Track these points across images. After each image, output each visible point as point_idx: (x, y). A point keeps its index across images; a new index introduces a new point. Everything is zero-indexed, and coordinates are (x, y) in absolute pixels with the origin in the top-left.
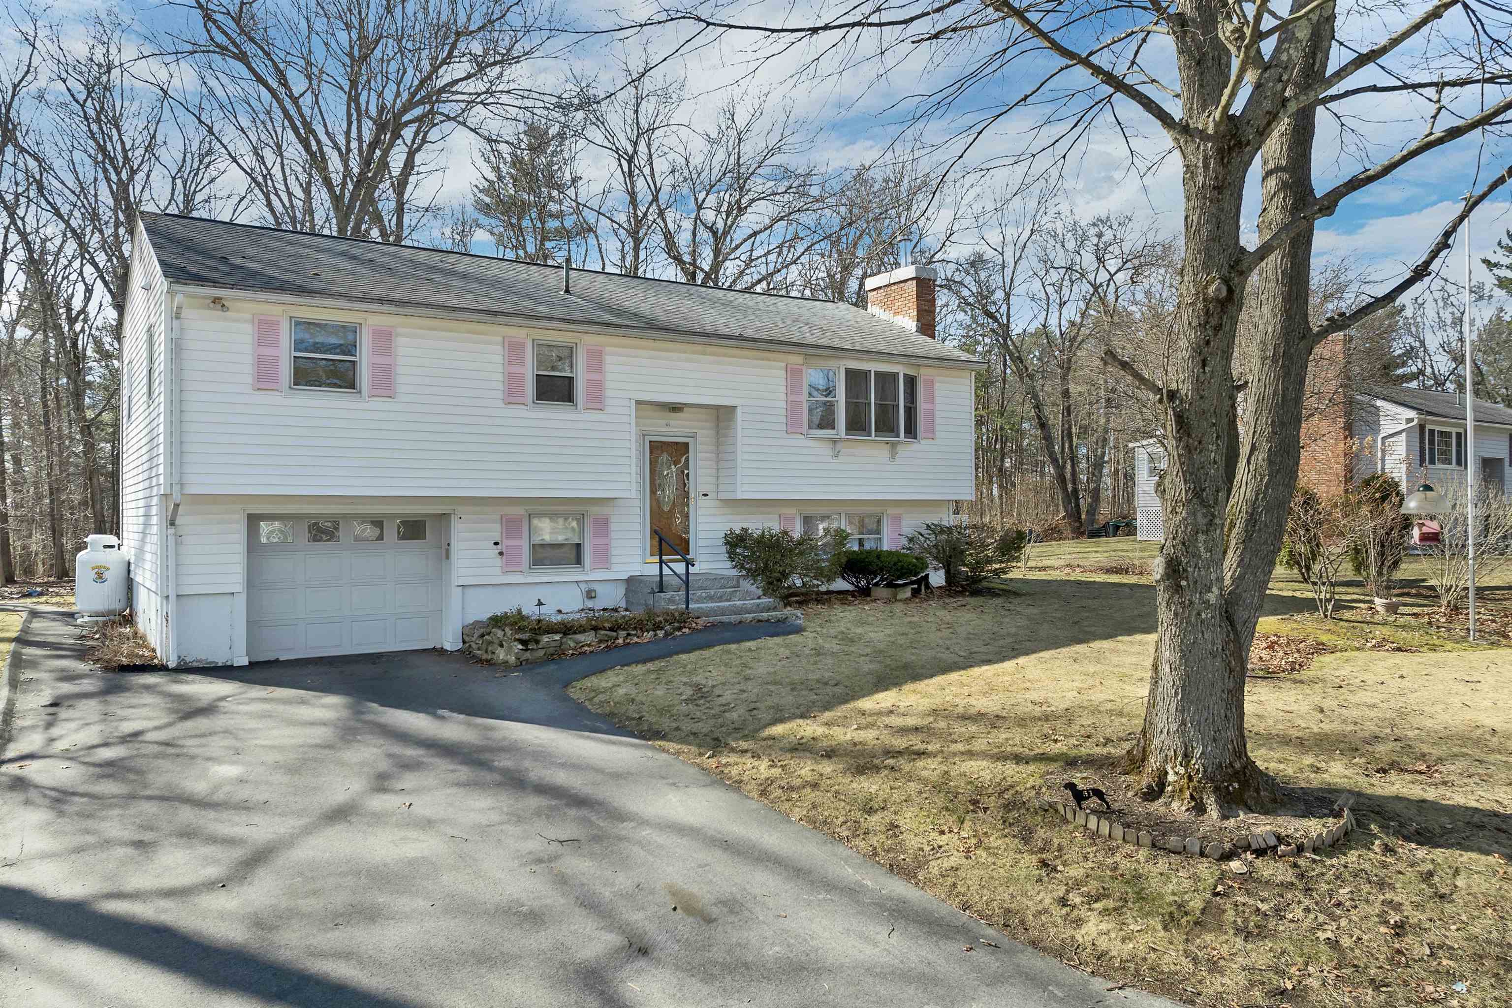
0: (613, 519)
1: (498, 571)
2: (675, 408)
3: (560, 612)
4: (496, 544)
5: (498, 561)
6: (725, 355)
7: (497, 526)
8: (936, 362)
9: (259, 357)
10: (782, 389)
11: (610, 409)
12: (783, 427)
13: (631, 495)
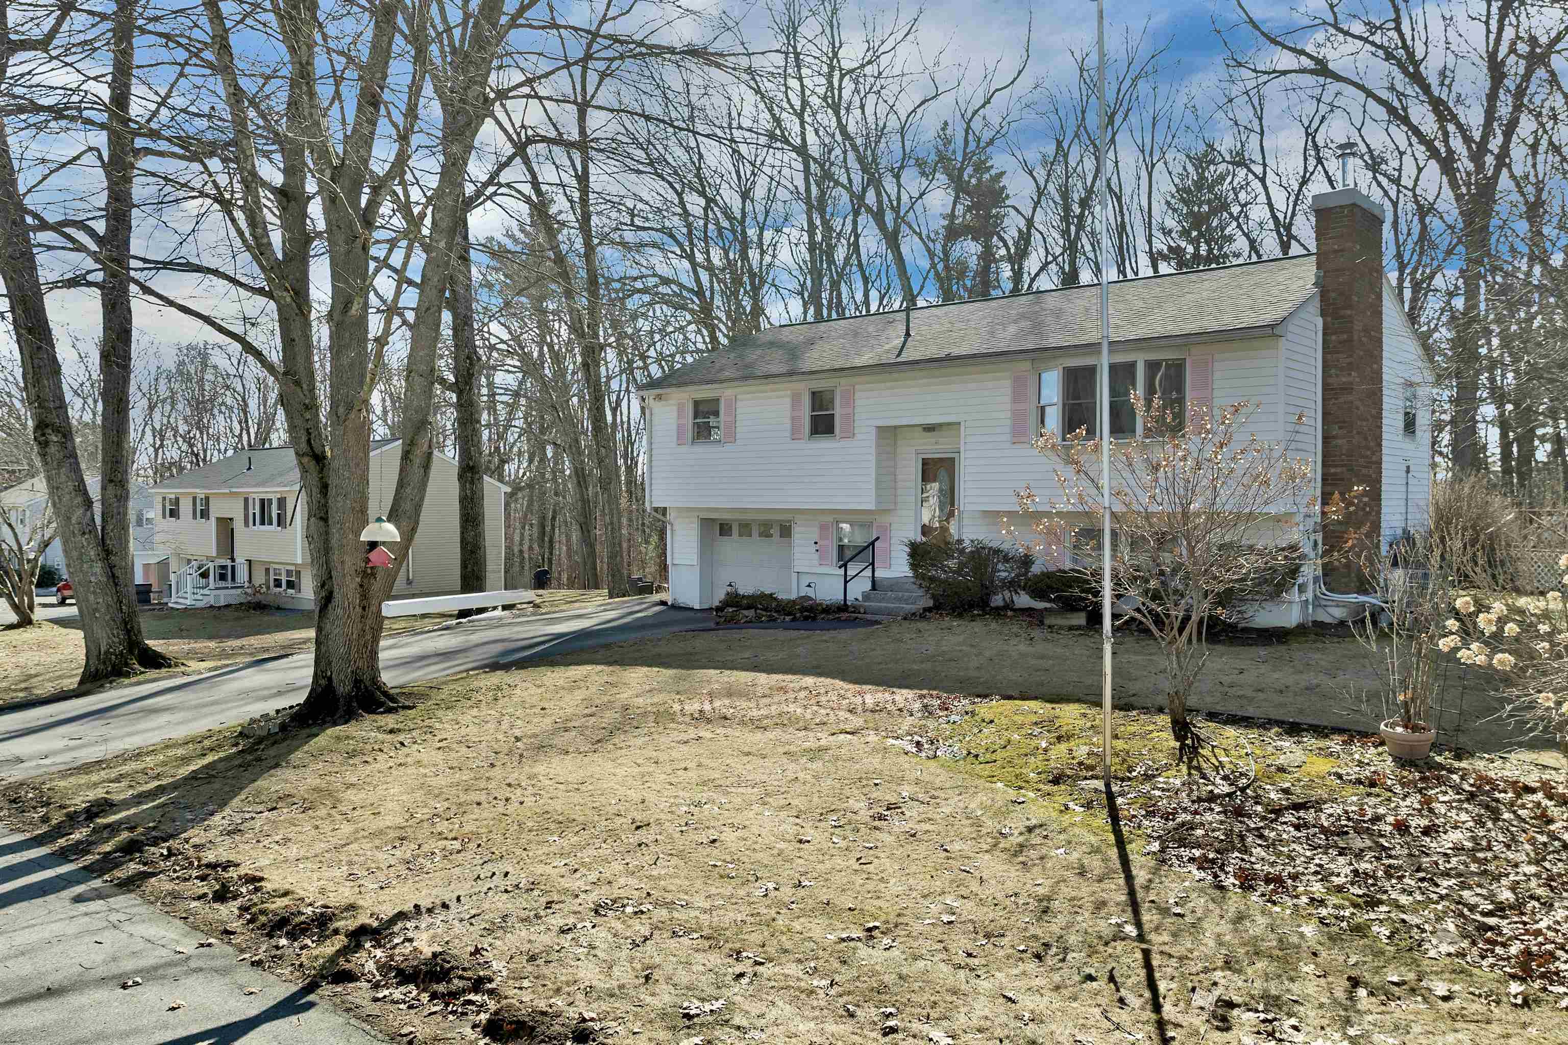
0: (893, 526)
1: (816, 562)
4: (816, 543)
5: (816, 556)
7: (816, 530)
9: (679, 426)
10: (1008, 399)
11: (858, 437)
12: (1008, 437)
13: (871, 506)
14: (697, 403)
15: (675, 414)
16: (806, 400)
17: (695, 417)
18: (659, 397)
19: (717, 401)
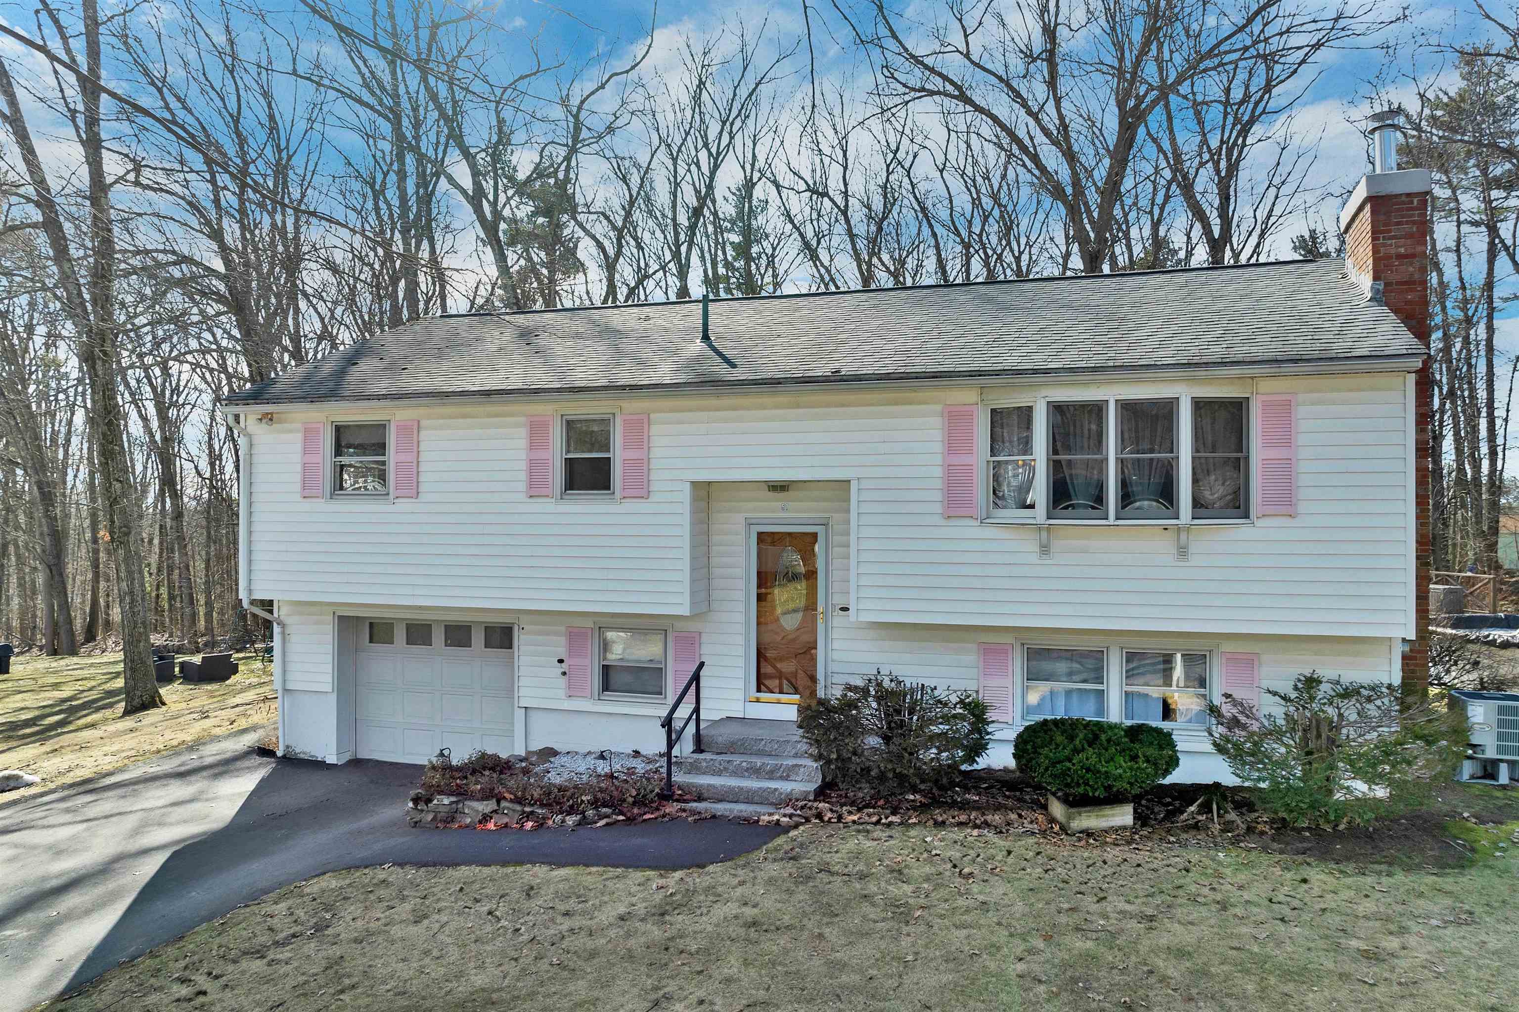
0: (704, 638)
1: (562, 693)
2: (779, 487)
3: (637, 753)
4: (561, 661)
5: (563, 681)
6: (828, 405)
7: (562, 640)
8: (1266, 369)
9: (305, 465)
10: (938, 447)
11: (654, 497)
12: (938, 508)
13: (685, 611)
14: (339, 430)
15: (299, 447)
16: (557, 436)
17: (338, 452)
18: (268, 418)
19: (381, 427)
